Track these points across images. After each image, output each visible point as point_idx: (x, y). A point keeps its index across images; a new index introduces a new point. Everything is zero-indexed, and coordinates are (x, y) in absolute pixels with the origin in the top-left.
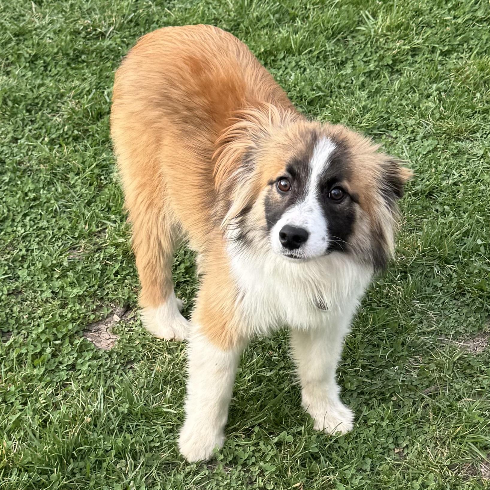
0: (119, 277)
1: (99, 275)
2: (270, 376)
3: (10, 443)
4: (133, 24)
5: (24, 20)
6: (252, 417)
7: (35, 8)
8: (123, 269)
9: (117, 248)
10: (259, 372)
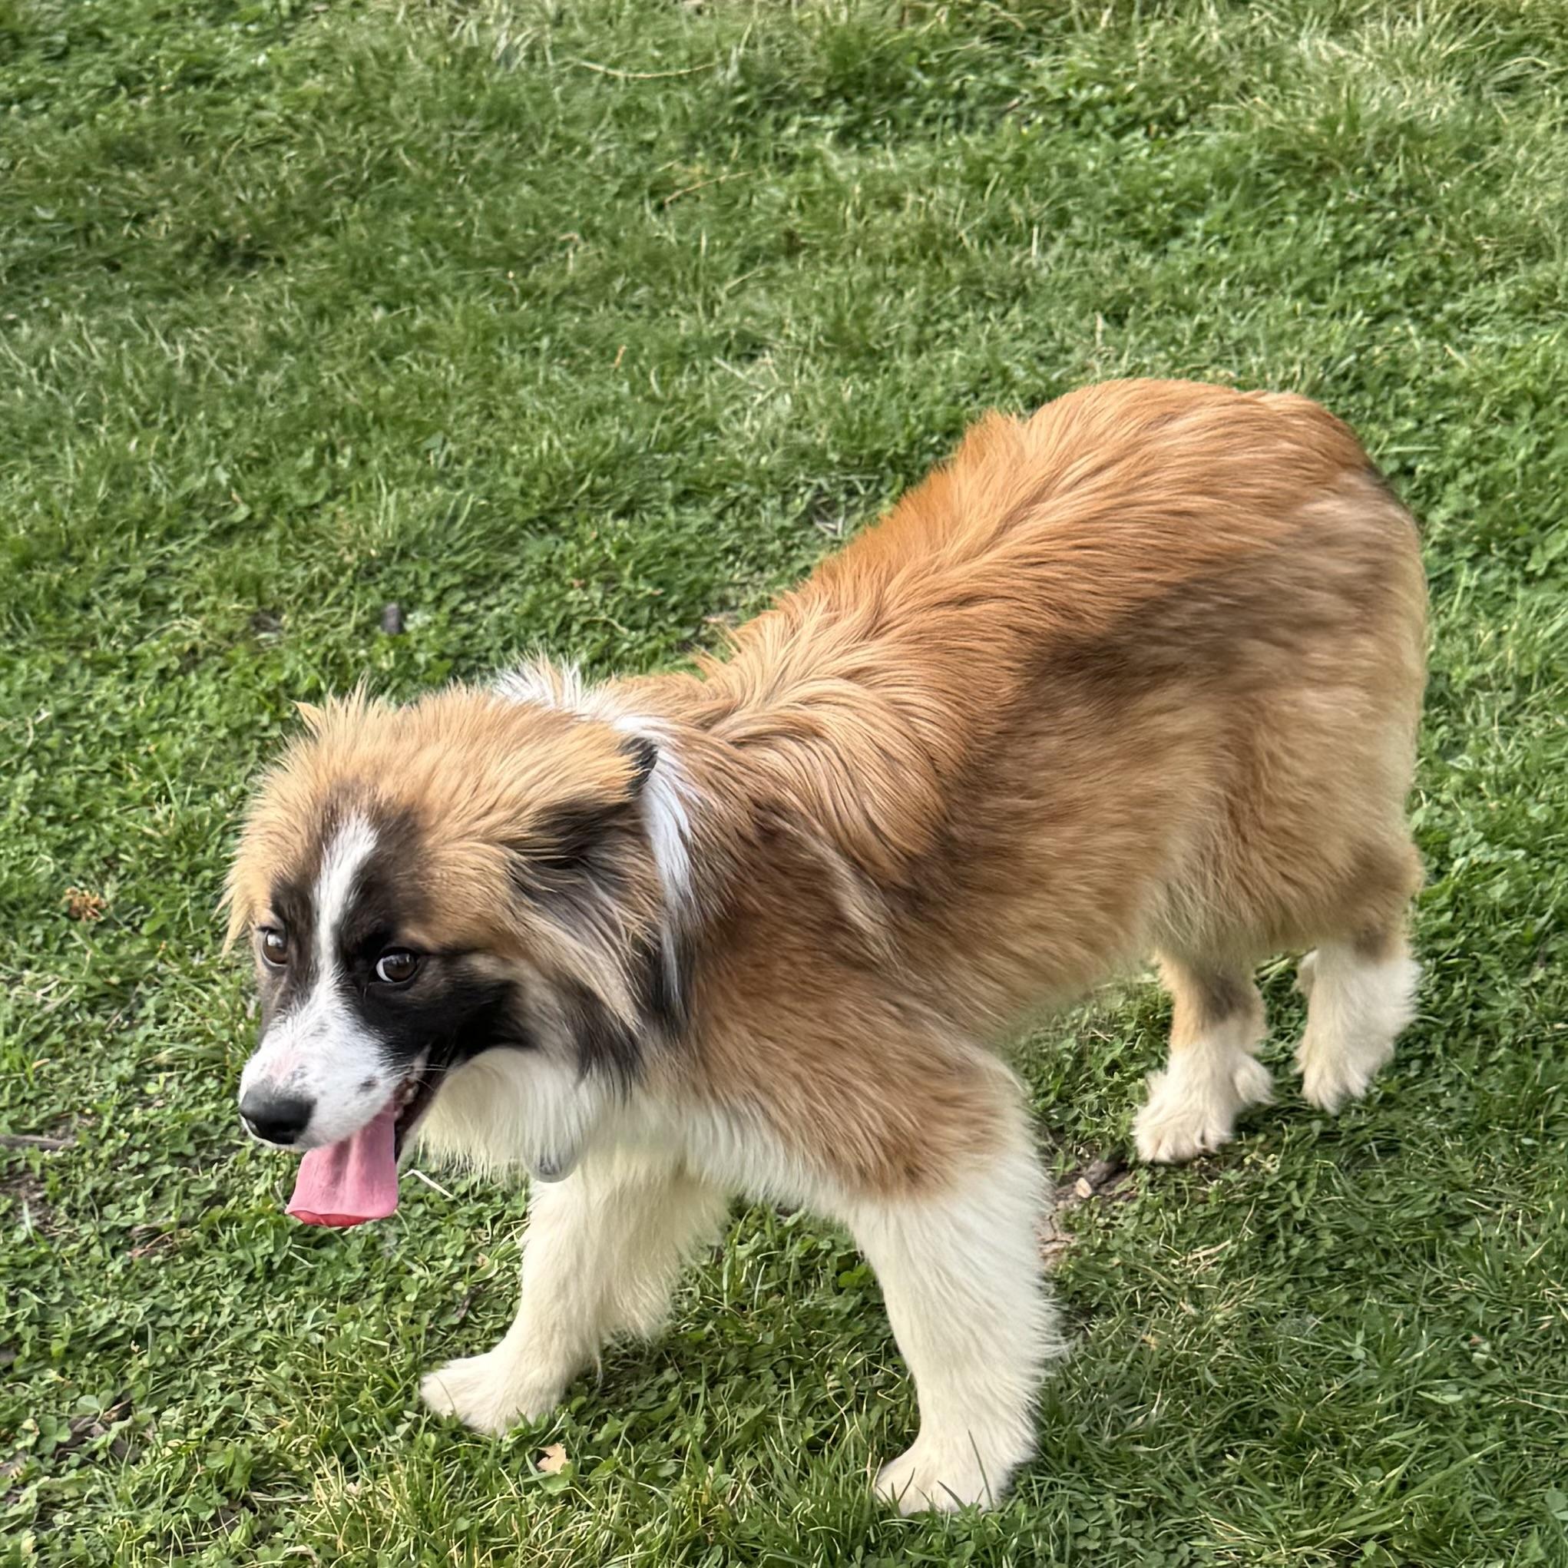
0: (1117, 1077)
1: (1067, 1067)
2: (1453, 1405)
3: (726, 1478)
4: (1346, 386)
5: (1067, 363)
6: (1363, 1512)
7: (1104, 332)
8: (1133, 1058)
9: (1129, 997)
10: (1422, 1388)
